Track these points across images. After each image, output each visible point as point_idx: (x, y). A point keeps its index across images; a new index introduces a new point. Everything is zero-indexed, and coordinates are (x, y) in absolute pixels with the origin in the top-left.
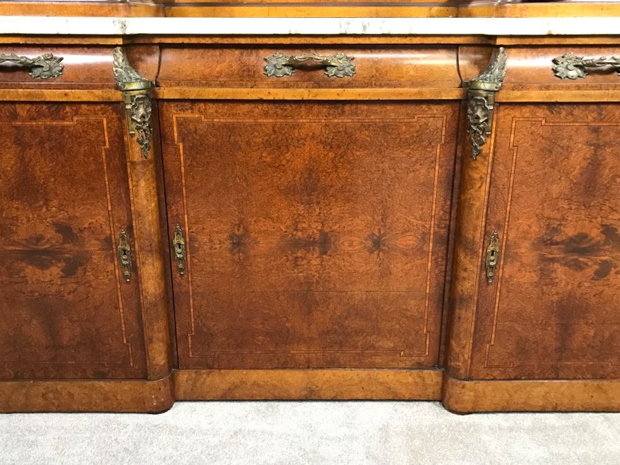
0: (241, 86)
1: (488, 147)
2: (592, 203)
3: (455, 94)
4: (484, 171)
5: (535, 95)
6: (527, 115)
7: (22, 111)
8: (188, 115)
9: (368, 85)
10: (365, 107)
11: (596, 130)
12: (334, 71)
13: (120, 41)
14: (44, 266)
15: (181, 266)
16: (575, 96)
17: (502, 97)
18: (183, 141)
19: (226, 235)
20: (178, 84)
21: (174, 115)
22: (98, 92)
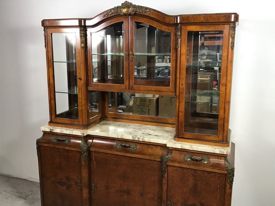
0: (109, 150)
1: (166, 175)
2: (196, 196)
3: (159, 160)
4: (165, 182)
5: (176, 165)
6: (175, 169)
7: (61, 150)
8: (97, 155)
9: (138, 154)
10: (138, 159)
11: (195, 176)
12: (131, 148)
13: (83, 137)
14: (62, 186)
15: (93, 191)
16: (187, 166)
17: (168, 164)
18: (95, 161)
19: (104, 185)
20: (95, 148)
21: (94, 155)
22: (76, 149)
